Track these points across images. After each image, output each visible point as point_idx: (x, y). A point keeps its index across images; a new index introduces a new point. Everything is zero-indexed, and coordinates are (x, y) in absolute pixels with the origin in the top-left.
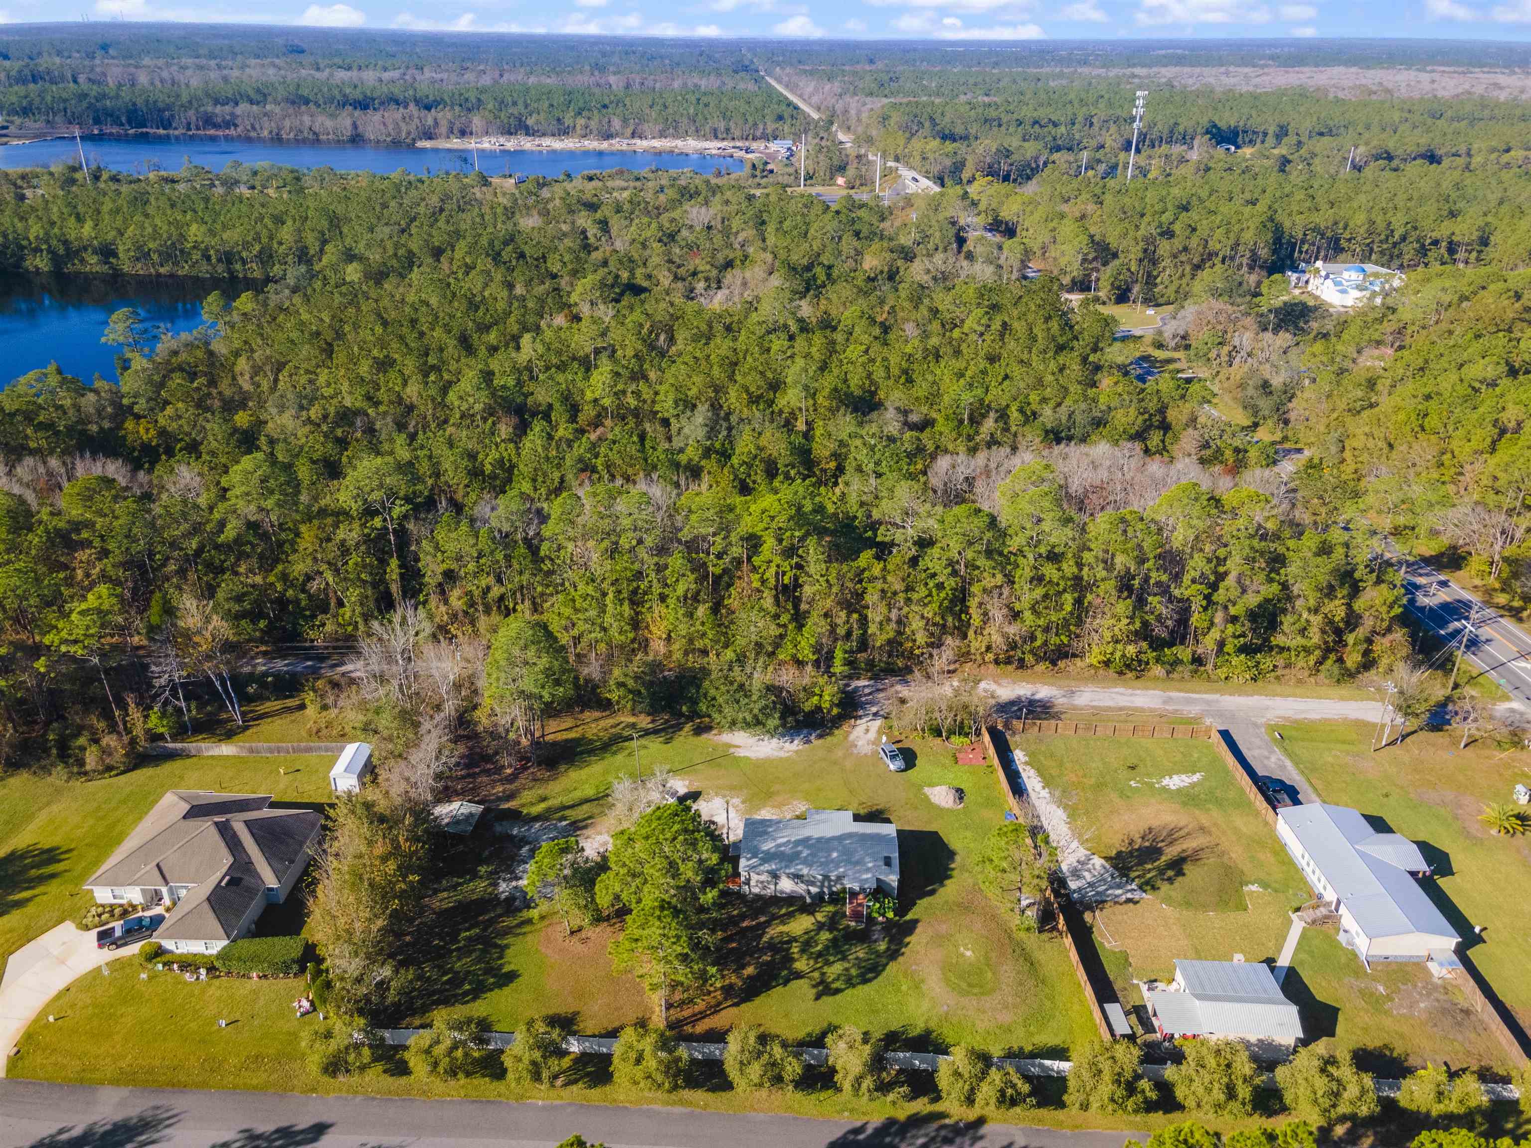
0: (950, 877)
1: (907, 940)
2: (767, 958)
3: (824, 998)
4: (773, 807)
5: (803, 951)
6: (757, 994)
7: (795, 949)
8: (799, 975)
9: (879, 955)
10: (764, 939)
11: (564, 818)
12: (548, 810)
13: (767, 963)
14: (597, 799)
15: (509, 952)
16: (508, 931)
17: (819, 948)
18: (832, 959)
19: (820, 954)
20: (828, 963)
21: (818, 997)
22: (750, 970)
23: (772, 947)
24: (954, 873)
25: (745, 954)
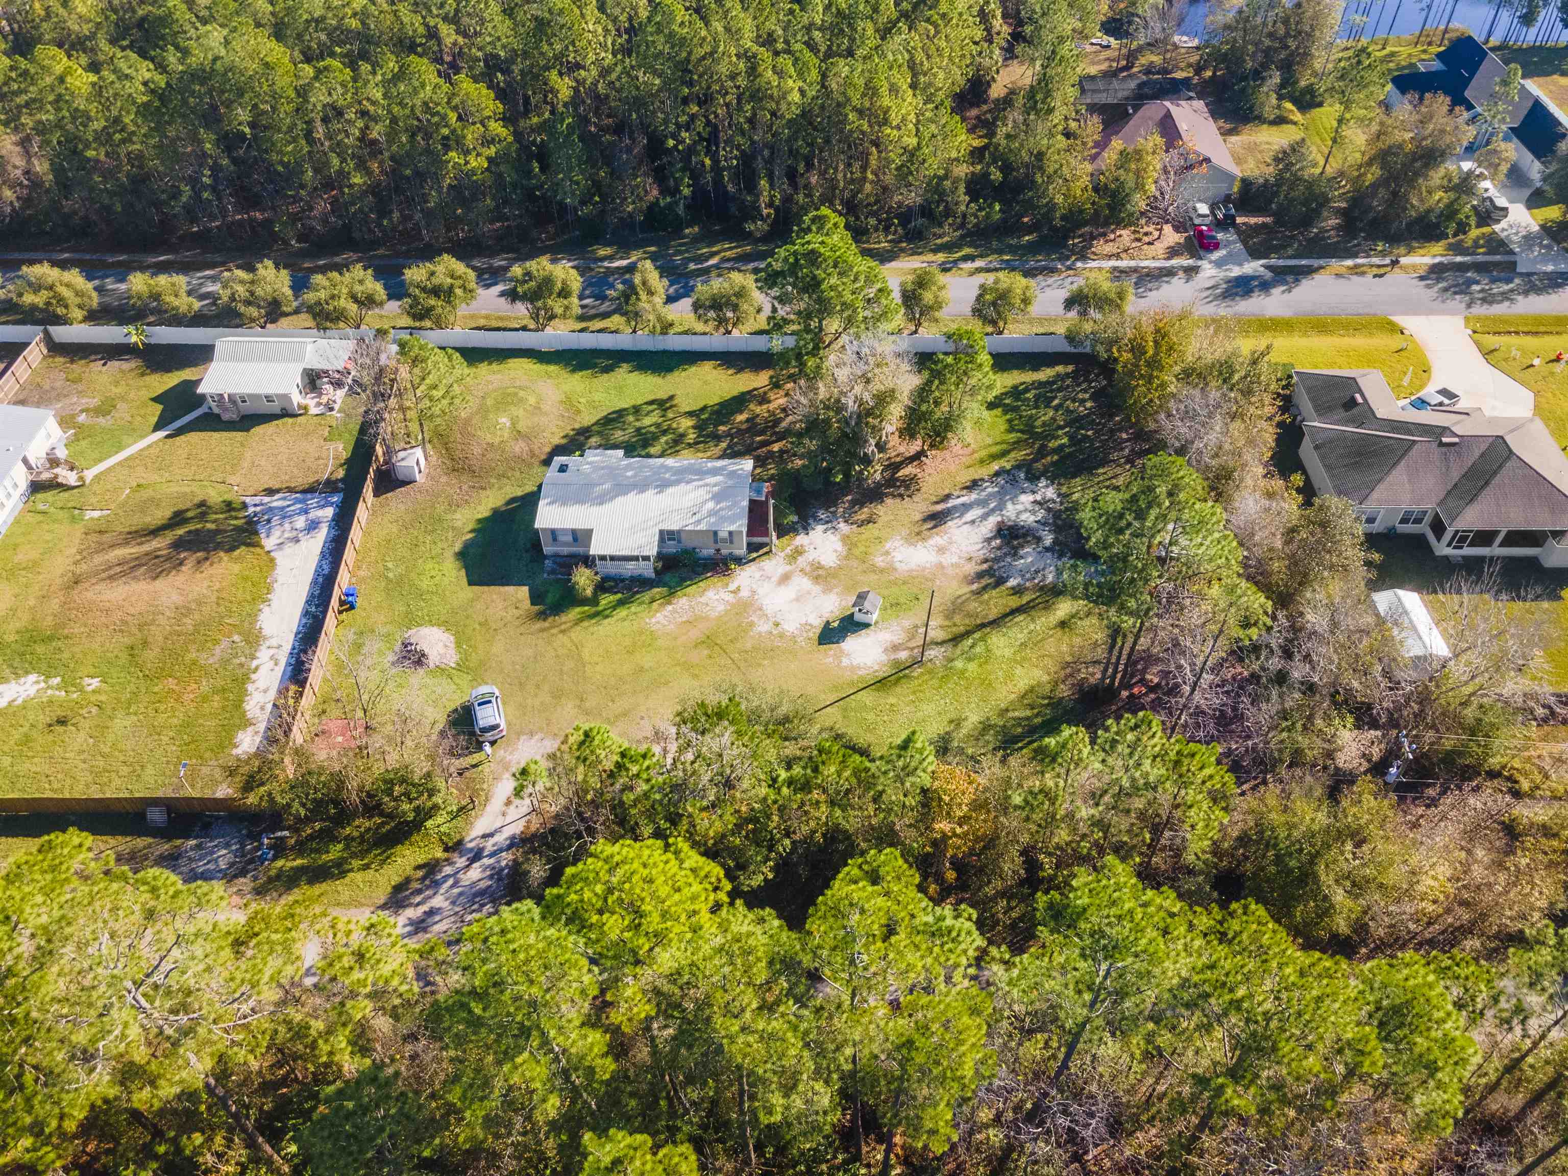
0: (479, 521)
1: (564, 441)
2: (722, 428)
3: (665, 397)
4: (706, 618)
5: (683, 435)
6: (734, 398)
7: (692, 436)
8: (690, 414)
9: (599, 433)
10: (724, 445)
11: (1017, 591)
12: (1047, 607)
13: (723, 424)
14: (983, 626)
15: (1004, 427)
16: (1016, 445)
17: (663, 439)
18: (652, 429)
19: (664, 432)
20: (658, 425)
21: (671, 398)
22: (741, 418)
23: (717, 438)
24: (471, 526)
25: (747, 430)
